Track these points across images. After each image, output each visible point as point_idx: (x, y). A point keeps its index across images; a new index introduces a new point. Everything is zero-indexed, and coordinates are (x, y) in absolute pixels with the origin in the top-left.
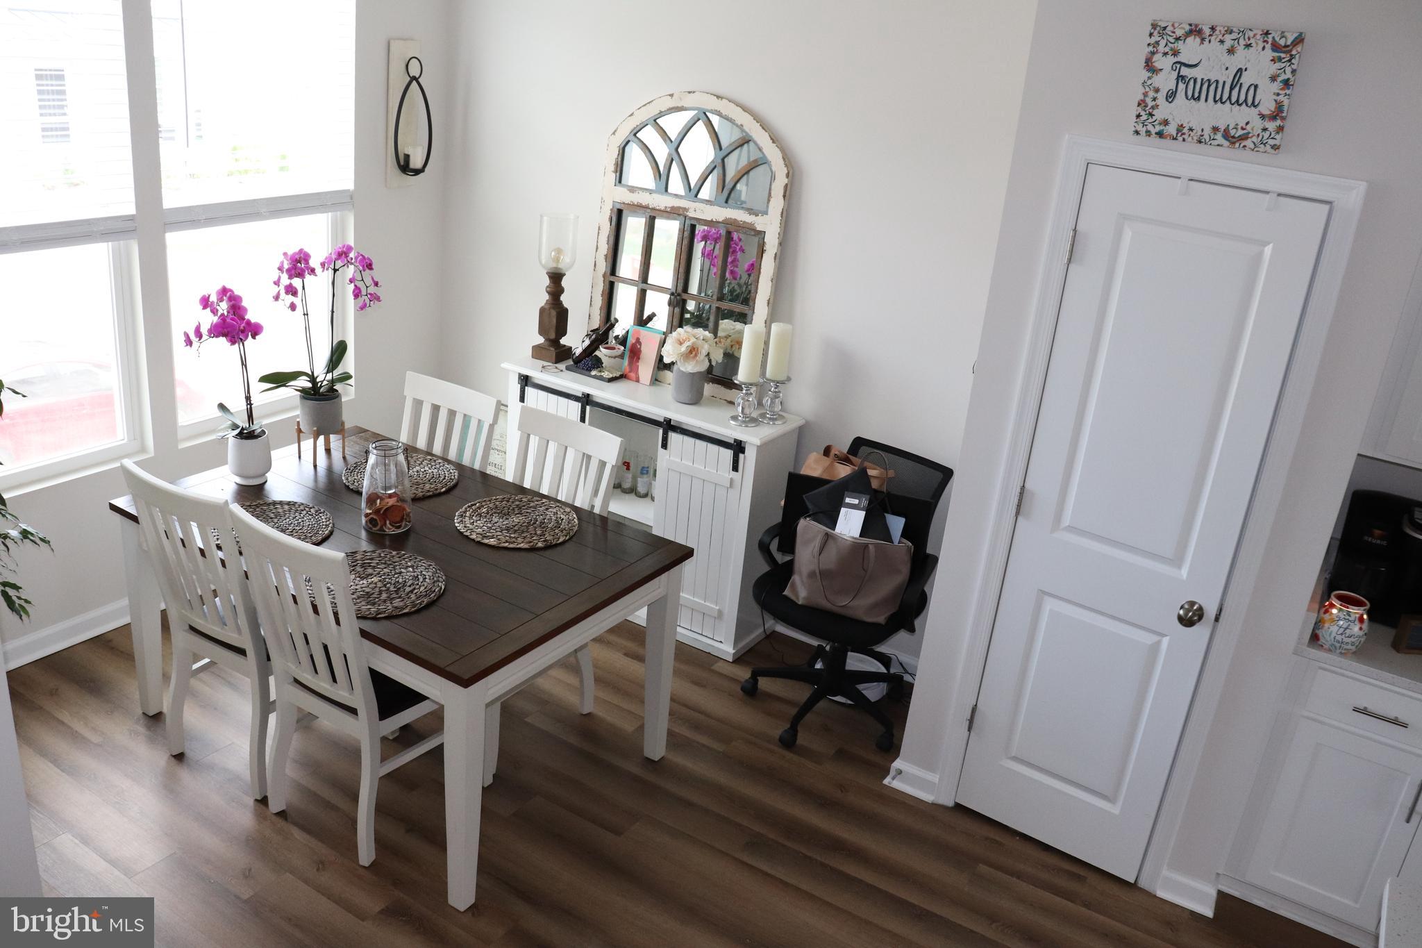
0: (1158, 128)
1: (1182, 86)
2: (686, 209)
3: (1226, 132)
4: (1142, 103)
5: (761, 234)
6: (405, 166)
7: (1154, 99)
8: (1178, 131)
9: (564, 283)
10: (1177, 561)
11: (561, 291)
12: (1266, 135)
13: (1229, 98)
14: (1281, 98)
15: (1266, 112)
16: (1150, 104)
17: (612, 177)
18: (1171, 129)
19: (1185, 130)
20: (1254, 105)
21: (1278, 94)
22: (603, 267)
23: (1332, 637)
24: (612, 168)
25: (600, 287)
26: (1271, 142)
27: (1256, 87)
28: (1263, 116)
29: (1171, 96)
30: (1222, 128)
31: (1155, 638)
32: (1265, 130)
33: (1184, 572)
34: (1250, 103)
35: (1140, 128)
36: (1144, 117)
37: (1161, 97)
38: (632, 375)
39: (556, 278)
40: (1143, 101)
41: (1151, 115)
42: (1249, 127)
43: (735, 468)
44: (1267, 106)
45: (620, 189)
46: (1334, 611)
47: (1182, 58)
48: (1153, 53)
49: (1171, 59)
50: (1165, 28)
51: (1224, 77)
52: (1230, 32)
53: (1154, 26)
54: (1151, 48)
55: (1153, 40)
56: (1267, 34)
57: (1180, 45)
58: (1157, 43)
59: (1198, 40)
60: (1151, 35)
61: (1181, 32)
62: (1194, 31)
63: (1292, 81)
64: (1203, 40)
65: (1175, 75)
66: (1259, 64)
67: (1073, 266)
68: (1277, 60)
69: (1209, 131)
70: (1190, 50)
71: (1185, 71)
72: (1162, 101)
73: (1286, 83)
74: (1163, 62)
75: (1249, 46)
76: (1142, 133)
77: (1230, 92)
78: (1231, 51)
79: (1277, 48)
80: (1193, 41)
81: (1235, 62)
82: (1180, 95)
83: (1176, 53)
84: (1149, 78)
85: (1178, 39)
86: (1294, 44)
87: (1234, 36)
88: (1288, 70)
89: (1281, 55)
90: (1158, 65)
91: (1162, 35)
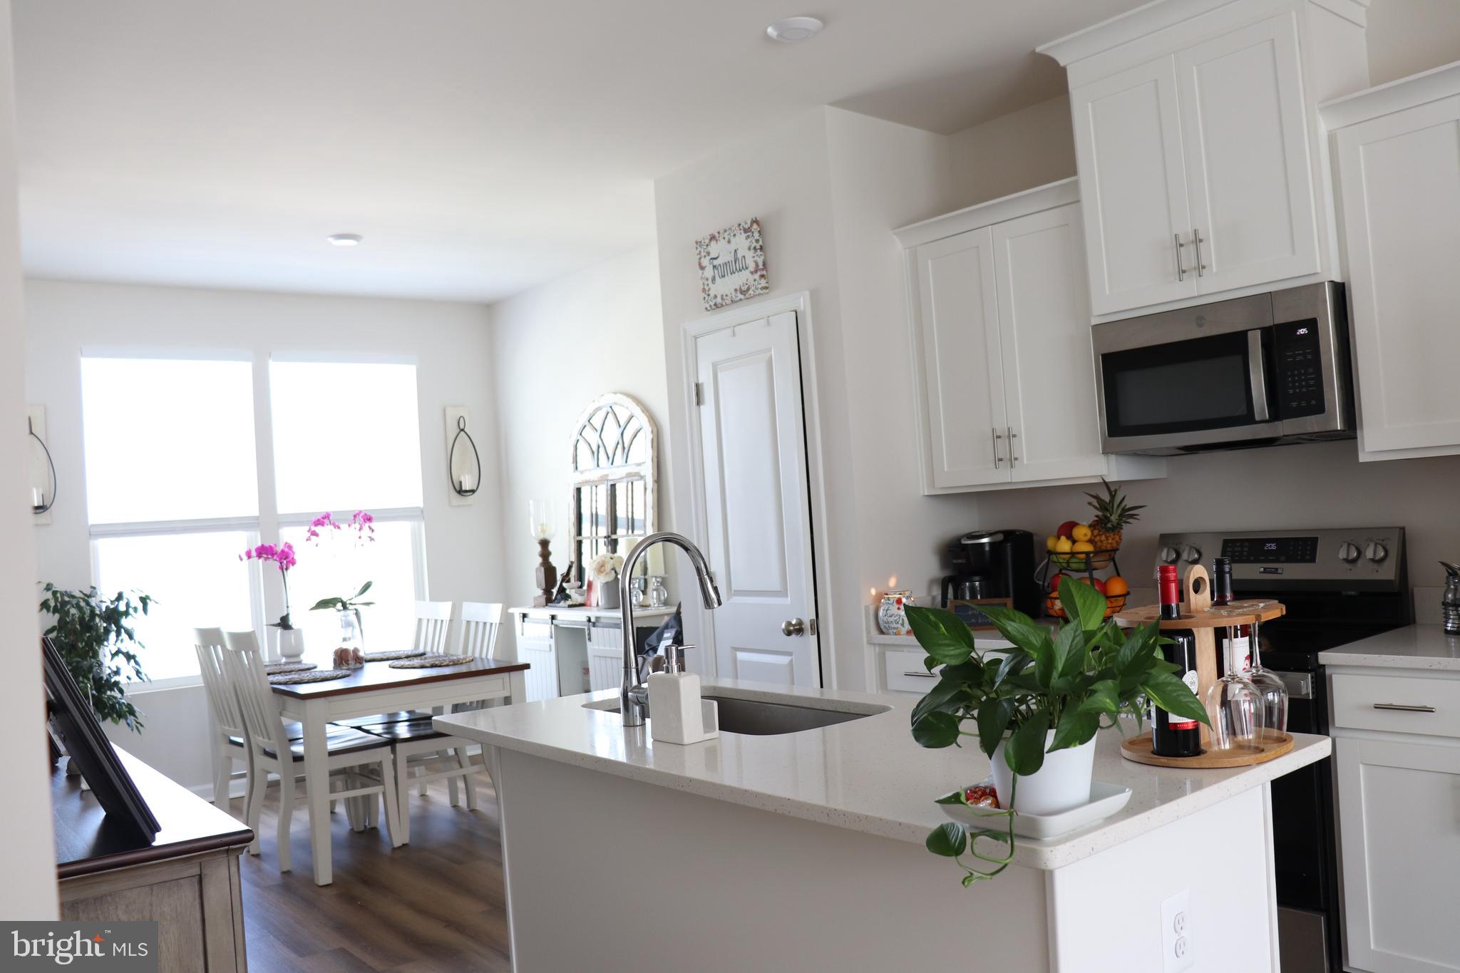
0: (714, 301)
1: (716, 272)
2: (607, 475)
3: (740, 289)
4: (704, 290)
5: (642, 478)
6: (461, 492)
7: (708, 285)
8: (722, 299)
9: (551, 548)
11: (549, 554)
12: (756, 283)
13: (736, 269)
14: (756, 258)
15: (753, 270)
16: (707, 288)
17: (572, 466)
18: (719, 300)
19: (725, 297)
20: (747, 268)
21: (754, 257)
22: (573, 531)
24: (571, 460)
25: (573, 546)
26: (760, 286)
27: (744, 257)
28: (752, 273)
29: (714, 279)
30: (738, 288)
31: (790, 658)
32: (755, 280)
33: (790, 598)
34: (744, 267)
35: (707, 306)
36: (707, 298)
37: (710, 281)
38: (588, 603)
39: (544, 544)
40: (704, 289)
41: (709, 295)
42: (748, 282)
44: (752, 267)
45: (577, 473)
47: (713, 255)
48: (700, 258)
49: (708, 258)
50: (701, 242)
51: (730, 258)
52: (725, 231)
53: (697, 243)
54: (699, 256)
55: (698, 252)
56: (740, 225)
57: (709, 249)
58: (700, 252)
59: (715, 242)
60: (697, 248)
61: (707, 241)
62: (713, 238)
63: (758, 247)
64: (717, 240)
65: (712, 266)
66: (742, 243)
67: (702, 407)
68: (748, 237)
69: (733, 293)
70: (714, 249)
71: (715, 262)
72: (711, 285)
73: (755, 249)
74: (705, 262)
75: (735, 235)
76: (709, 308)
77: (735, 265)
78: (729, 242)
79: (746, 231)
80: (713, 243)
81: (732, 247)
82: (717, 277)
83: (708, 254)
84: (703, 274)
85: (707, 245)
86: (752, 225)
87: (728, 232)
88: (754, 241)
89: (749, 234)
90: (704, 264)
91: (700, 247)
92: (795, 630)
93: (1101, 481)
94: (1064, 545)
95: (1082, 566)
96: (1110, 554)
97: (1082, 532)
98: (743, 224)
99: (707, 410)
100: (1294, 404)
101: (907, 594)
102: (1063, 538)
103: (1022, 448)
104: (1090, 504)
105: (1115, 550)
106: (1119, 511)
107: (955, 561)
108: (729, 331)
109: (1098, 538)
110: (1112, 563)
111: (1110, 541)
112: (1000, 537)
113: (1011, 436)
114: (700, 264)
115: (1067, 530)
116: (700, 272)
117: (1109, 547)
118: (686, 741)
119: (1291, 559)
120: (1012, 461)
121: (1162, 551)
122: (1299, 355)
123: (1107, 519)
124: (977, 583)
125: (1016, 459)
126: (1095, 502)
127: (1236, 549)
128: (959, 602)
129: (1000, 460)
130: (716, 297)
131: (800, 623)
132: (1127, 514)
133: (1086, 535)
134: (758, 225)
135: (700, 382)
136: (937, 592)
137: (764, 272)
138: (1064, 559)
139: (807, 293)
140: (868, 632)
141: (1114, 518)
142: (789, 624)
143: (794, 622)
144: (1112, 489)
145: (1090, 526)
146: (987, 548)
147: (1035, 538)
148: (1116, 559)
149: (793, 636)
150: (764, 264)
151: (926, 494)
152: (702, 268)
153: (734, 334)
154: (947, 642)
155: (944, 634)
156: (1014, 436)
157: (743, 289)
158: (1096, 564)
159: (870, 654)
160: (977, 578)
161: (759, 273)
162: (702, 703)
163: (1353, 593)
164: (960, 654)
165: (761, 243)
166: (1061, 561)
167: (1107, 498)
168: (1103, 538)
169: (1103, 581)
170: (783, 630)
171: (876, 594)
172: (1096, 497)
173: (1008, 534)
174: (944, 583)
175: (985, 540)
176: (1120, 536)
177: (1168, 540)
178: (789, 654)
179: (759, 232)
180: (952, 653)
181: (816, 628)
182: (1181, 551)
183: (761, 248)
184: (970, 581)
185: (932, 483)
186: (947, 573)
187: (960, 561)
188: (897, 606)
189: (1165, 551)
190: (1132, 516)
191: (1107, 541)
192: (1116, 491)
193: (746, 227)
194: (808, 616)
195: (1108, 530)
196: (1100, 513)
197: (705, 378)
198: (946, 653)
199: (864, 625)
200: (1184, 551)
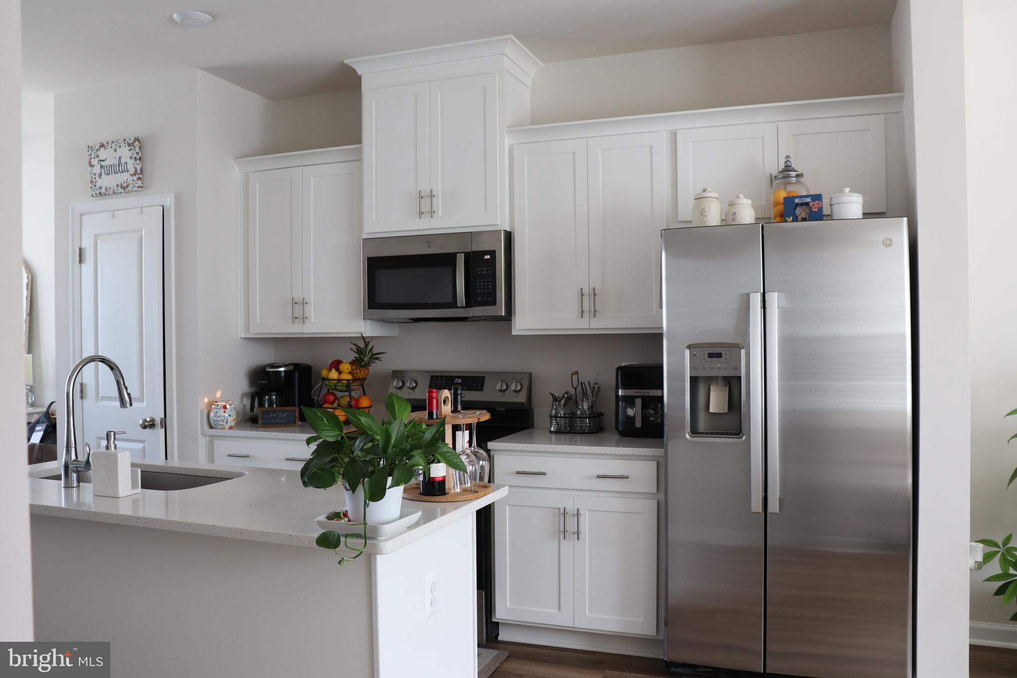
0: (99, 191)
1: (103, 170)
3: (121, 185)
4: (92, 182)
7: (95, 179)
8: (106, 190)
12: (134, 182)
13: (119, 170)
14: (136, 165)
15: (132, 173)
16: (94, 181)
18: (103, 191)
19: (108, 189)
20: (128, 171)
21: (134, 164)
26: (137, 185)
27: (126, 163)
28: (131, 175)
29: (100, 175)
30: (120, 184)
31: (144, 444)
32: (133, 181)
33: (145, 404)
34: (126, 171)
35: (93, 193)
36: (93, 188)
37: (97, 176)
40: (92, 180)
41: (95, 186)
42: (128, 181)
44: (132, 171)
47: (100, 158)
48: (90, 159)
49: (97, 159)
50: (92, 147)
51: (116, 162)
52: (113, 142)
53: (89, 147)
54: (89, 157)
55: (89, 153)
56: (125, 140)
57: (98, 153)
58: (91, 154)
59: (104, 149)
60: (88, 151)
61: (97, 147)
62: (102, 145)
63: (138, 157)
64: (105, 148)
65: (99, 166)
66: (125, 153)
67: (83, 265)
68: (130, 150)
69: (115, 187)
70: (103, 154)
71: (103, 163)
72: (98, 179)
73: (135, 158)
74: (95, 162)
75: (120, 147)
76: (94, 195)
77: (119, 168)
78: (115, 150)
79: (129, 145)
80: (102, 149)
81: (118, 154)
82: (103, 174)
83: (98, 156)
84: (91, 170)
85: (97, 150)
86: (134, 141)
87: (115, 144)
88: (135, 153)
89: (132, 147)
90: (93, 163)
91: (92, 150)
92: (149, 425)
93: (360, 335)
94: (334, 375)
95: (344, 388)
96: (361, 381)
97: (345, 367)
98: (127, 140)
99: (87, 268)
100: (480, 299)
101: (230, 402)
102: (333, 370)
103: (311, 311)
104: (351, 349)
105: (364, 379)
106: (370, 355)
107: (260, 382)
108: (110, 214)
109: (355, 371)
110: (361, 388)
111: (362, 373)
112: (292, 367)
113: (304, 303)
114: (90, 163)
115: (336, 365)
116: (90, 168)
117: (361, 377)
118: (121, 495)
119: (470, 389)
120: (304, 319)
121: (394, 380)
122: (484, 270)
123: (362, 360)
124: (274, 397)
125: (306, 318)
126: (354, 348)
127: (438, 381)
128: (263, 409)
129: (296, 318)
130: (101, 188)
131: (153, 420)
132: (374, 357)
133: (348, 369)
134: (139, 142)
135: (83, 247)
136: (247, 402)
137: (141, 176)
138: (333, 383)
139: (173, 195)
140: (202, 428)
141: (366, 359)
142: (145, 421)
143: (148, 419)
144: (367, 341)
145: (350, 363)
146: (283, 375)
147: (313, 369)
148: (364, 386)
149: (148, 429)
150: (141, 170)
151: (243, 337)
152: (91, 166)
153: (113, 216)
154: (328, 428)
155: (326, 424)
156: (306, 303)
157: (123, 185)
158: (353, 387)
159: (202, 442)
160: (274, 394)
161: (137, 176)
162: (131, 470)
163: (502, 409)
164: (335, 435)
165: (140, 155)
166: (331, 384)
167: (362, 345)
168: (358, 371)
169: (357, 398)
170: (141, 425)
171: (208, 402)
172: (356, 345)
173: (297, 366)
174: (253, 396)
175: (282, 369)
176: (368, 371)
177: (398, 374)
178: (144, 442)
179: (140, 147)
180: (331, 434)
181: (164, 424)
182: (405, 381)
183: (140, 159)
184: (268, 395)
185: (247, 329)
186: (253, 390)
187: (264, 382)
188: (223, 410)
189: (396, 381)
190: (377, 359)
191: (360, 373)
192: (368, 342)
193: (130, 142)
194: (159, 416)
195: (362, 366)
196: (357, 356)
197: (87, 244)
198: (327, 434)
199: (199, 422)
200: (407, 381)
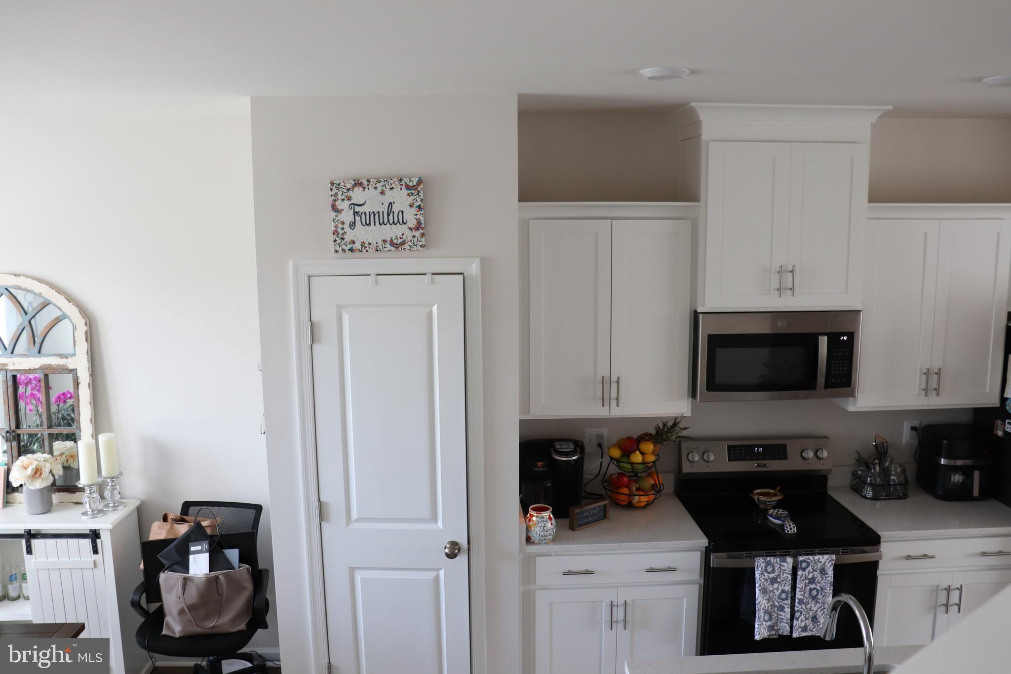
0: (349, 247)
1: (358, 218)
2: (6, 365)
3: (391, 241)
4: (335, 233)
5: (73, 371)
7: (343, 229)
8: (362, 246)
10: (434, 518)
12: (416, 239)
13: (388, 221)
14: (418, 217)
15: (412, 226)
16: (341, 232)
18: (357, 246)
19: (366, 245)
20: (404, 223)
21: (416, 215)
23: (538, 535)
26: (420, 243)
27: (402, 212)
28: (411, 229)
29: (353, 225)
30: (389, 240)
32: (414, 237)
33: (440, 524)
34: (401, 222)
35: (337, 248)
36: (339, 241)
37: (347, 226)
40: (336, 231)
41: (343, 239)
42: (404, 237)
43: (95, 551)
44: (412, 223)
46: (534, 519)
47: (354, 201)
48: (335, 201)
49: (347, 203)
50: (339, 184)
51: (384, 209)
52: (379, 181)
53: (332, 184)
54: (333, 198)
55: (333, 193)
56: (401, 180)
57: (351, 193)
58: (336, 194)
59: (361, 189)
60: (331, 189)
61: (349, 186)
62: (358, 184)
63: (422, 206)
64: (364, 188)
65: (352, 212)
66: (401, 199)
67: (316, 345)
68: (410, 195)
69: (380, 243)
70: (358, 195)
71: (357, 209)
72: (347, 229)
74: (343, 205)
75: (392, 188)
78: (382, 193)
79: (408, 187)
80: (358, 190)
81: (387, 199)
82: (358, 223)
83: (349, 198)
84: (336, 216)
85: (349, 190)
86: (418, 183)
87: (382, 184)
88: (419, 200)
89: (413, 192)
90: (340, 207)
91: (338, 189)
94: (638, 458)
97: (649, 448)
98: (405, 180)
100: (833, 380)
102: (637, 452)
116: (333, 214)
119: (773, 458)
122: (841, 352)
127: (737, 452)
131: (458, 544)
135: (317, 321)
139: (477, 261)
140: (519, 546)
152: (334, 208)
153: (377, 284)
157: (395, 241)
161: (420, 231)
183: (419, 207)
188: (549, 522)
193: (410, 184)
197: (324, 317)
